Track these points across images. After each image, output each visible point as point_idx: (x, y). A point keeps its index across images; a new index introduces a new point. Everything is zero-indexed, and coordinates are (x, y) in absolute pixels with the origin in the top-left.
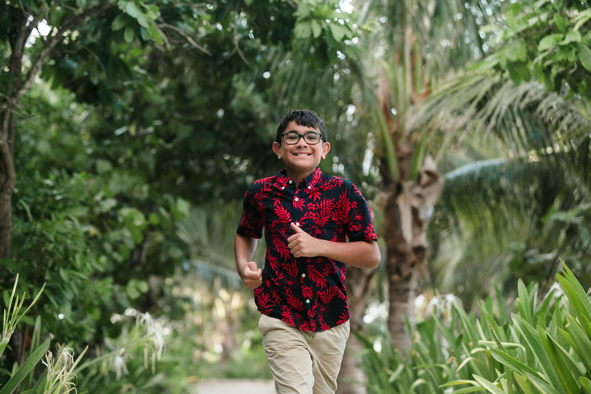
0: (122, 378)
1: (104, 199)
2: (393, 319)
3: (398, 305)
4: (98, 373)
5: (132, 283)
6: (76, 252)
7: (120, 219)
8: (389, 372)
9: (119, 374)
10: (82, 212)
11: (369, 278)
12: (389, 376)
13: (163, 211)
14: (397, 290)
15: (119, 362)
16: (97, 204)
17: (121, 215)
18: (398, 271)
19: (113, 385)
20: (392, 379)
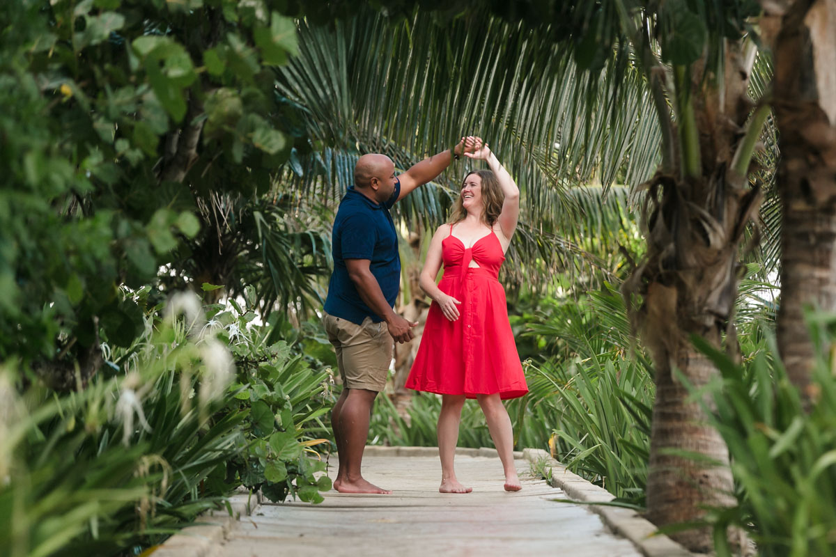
0: (134, 439)
1: (95, 12)
2: (791, 307)
3: (804, 270)
4: (80, 426)
5: (160, 217)
6: (26, 149)
7: (135, 63)
8: (772, 433)
9: (128, 431)
10: (44, 42)
11: (746, 202)
12: (771, 443)
13: (237, 43)
14: (804, 236)
15: (129, 402)
16: (81, 24)
17: (137, 53)
18: (806, 191)
19: (115, 456)
20: (776, 451)
